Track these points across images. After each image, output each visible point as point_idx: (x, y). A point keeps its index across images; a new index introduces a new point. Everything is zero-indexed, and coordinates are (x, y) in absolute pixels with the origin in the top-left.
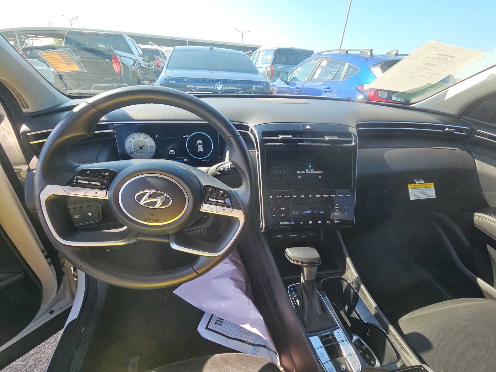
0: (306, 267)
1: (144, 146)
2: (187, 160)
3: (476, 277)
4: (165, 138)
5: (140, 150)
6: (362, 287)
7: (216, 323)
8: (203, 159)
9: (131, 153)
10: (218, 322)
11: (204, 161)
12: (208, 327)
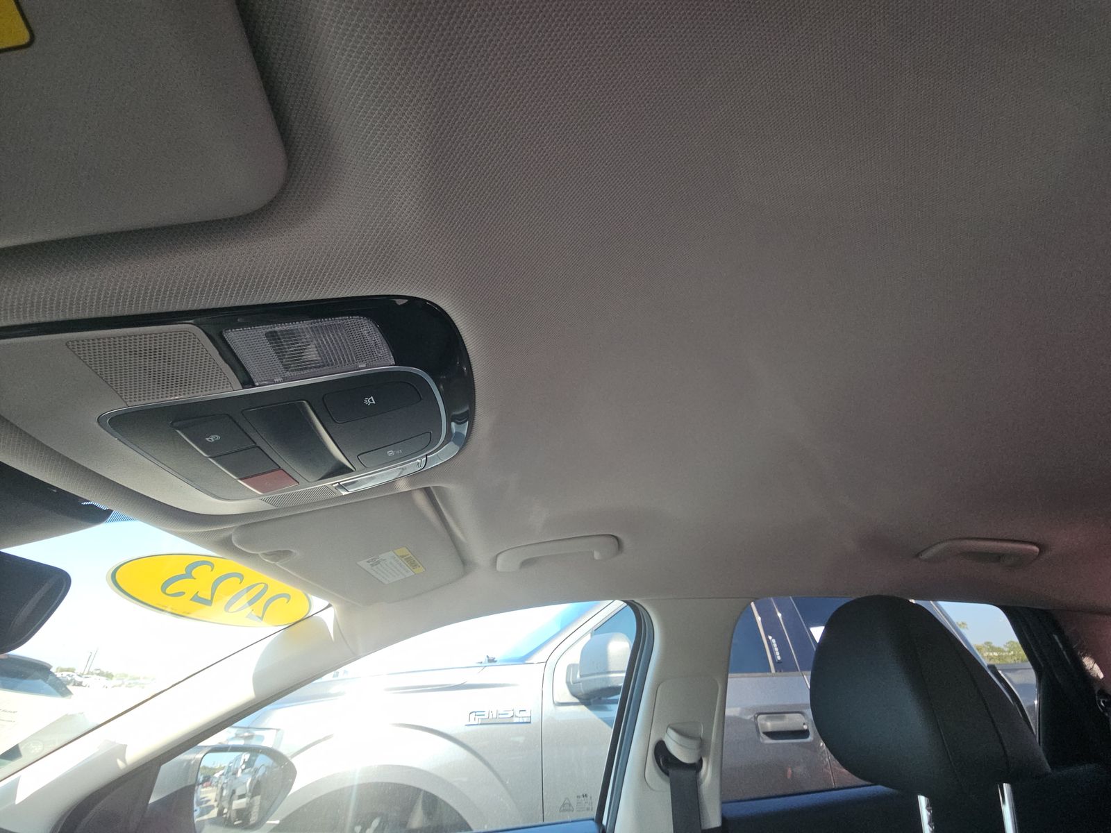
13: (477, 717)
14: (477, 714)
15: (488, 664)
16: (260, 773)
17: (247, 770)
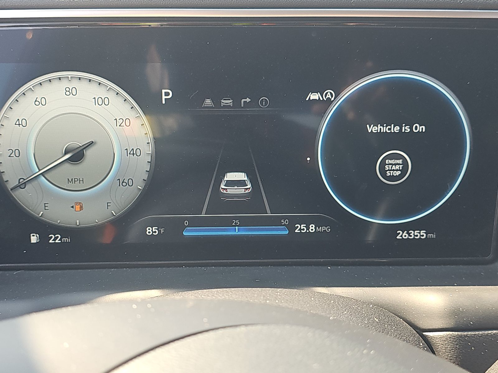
1: (91, 144)
2: (312, 228)
4: (208, 102)
5: (67, 166)
8: (406, 227)
9: (22, 185)
11: (405, 235)
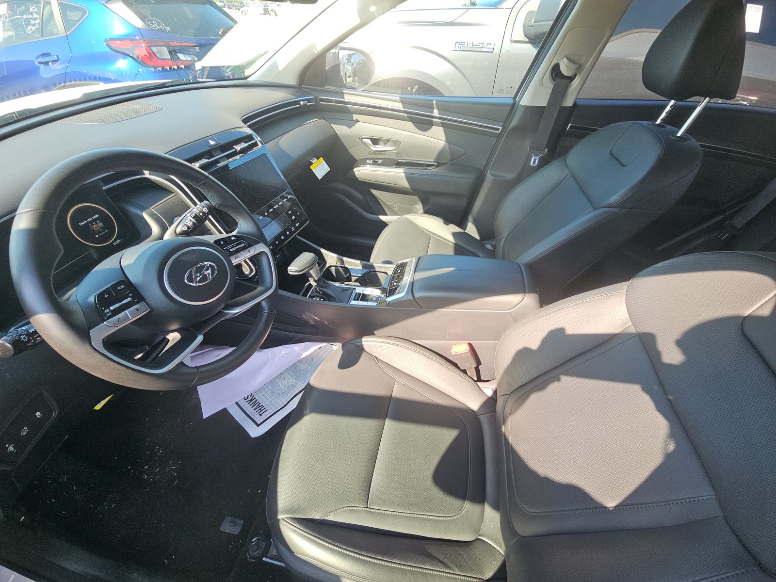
0: (311, 269)
3: (377, 216)
6: (345, 259)
7: (261, 415)
10: (261, 413)
12: (259, 423)
13: (460, 46)
14: (460, 43)
15: (472, 7)
16: (355, 66)
17: (348, 64)
